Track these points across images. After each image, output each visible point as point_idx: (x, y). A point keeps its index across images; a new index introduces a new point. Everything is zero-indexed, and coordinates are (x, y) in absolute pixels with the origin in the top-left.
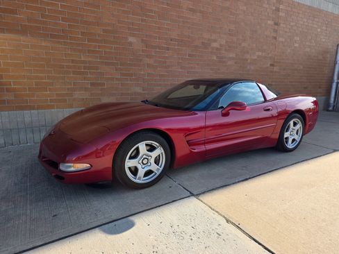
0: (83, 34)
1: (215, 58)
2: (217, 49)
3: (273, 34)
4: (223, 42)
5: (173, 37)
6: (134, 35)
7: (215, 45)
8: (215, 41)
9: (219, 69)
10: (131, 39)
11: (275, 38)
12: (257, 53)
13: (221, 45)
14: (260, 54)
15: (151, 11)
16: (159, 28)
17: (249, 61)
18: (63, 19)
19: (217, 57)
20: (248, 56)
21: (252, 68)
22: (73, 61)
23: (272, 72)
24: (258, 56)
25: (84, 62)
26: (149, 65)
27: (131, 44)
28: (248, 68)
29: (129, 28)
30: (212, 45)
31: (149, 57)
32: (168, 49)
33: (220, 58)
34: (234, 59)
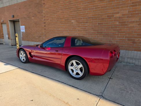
0: (60, 22)
1: (117, 23)
2: (120, 18)
6: (73, 19)
7: (117, 15)
8: (118, 13)
9: (121, 30)
13: (123, 15)
15: (80, 8)
16: (83, 14)
18: (56, 19)
19: (119, 23)
22: (58, 31)
25: (60, 31)
27: (72, 23)
29: (72, 17)
30: (115, 16)
31: (79, 27)
32: (87, 22)
33: (122, 22)
34: (137, 22)
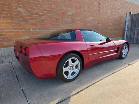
1: (70, 20)
2: (71, 16)
3: (98, 9)
4: (74, 12)
5: (46, 9)
6: (21, 7)
7: (69, 13)
8: (69, 11)
9: (72, 26)
10: (20, 9)
11: (99, 11)
12: (91, 18)
13: (72, 14)
14: (92, 18)
16: (37, 4)
17: (87, 22)
19: (71, 19)
20: (86, 19)
21: (89, 25)
23: (98, 26)
24: (91, 19)
26: (32, 24)
27: (19, 12)
28: (87, 25)
29: (18, 3)
32: (43, 15)
33: (73, 20)
34: (80, 20)
